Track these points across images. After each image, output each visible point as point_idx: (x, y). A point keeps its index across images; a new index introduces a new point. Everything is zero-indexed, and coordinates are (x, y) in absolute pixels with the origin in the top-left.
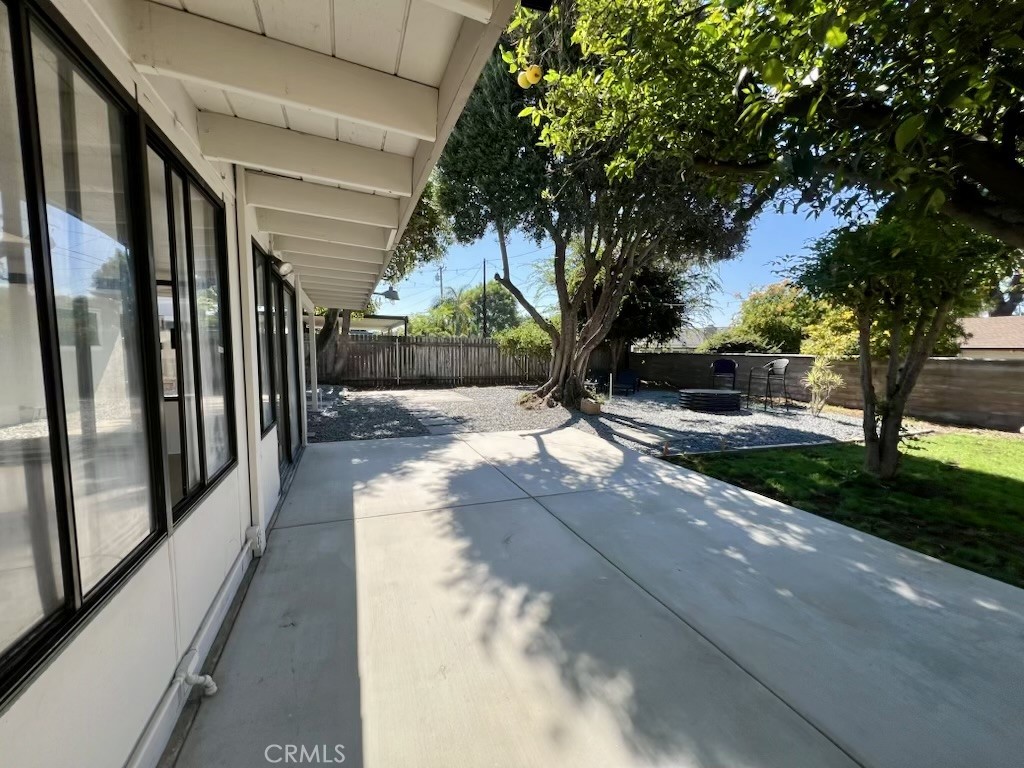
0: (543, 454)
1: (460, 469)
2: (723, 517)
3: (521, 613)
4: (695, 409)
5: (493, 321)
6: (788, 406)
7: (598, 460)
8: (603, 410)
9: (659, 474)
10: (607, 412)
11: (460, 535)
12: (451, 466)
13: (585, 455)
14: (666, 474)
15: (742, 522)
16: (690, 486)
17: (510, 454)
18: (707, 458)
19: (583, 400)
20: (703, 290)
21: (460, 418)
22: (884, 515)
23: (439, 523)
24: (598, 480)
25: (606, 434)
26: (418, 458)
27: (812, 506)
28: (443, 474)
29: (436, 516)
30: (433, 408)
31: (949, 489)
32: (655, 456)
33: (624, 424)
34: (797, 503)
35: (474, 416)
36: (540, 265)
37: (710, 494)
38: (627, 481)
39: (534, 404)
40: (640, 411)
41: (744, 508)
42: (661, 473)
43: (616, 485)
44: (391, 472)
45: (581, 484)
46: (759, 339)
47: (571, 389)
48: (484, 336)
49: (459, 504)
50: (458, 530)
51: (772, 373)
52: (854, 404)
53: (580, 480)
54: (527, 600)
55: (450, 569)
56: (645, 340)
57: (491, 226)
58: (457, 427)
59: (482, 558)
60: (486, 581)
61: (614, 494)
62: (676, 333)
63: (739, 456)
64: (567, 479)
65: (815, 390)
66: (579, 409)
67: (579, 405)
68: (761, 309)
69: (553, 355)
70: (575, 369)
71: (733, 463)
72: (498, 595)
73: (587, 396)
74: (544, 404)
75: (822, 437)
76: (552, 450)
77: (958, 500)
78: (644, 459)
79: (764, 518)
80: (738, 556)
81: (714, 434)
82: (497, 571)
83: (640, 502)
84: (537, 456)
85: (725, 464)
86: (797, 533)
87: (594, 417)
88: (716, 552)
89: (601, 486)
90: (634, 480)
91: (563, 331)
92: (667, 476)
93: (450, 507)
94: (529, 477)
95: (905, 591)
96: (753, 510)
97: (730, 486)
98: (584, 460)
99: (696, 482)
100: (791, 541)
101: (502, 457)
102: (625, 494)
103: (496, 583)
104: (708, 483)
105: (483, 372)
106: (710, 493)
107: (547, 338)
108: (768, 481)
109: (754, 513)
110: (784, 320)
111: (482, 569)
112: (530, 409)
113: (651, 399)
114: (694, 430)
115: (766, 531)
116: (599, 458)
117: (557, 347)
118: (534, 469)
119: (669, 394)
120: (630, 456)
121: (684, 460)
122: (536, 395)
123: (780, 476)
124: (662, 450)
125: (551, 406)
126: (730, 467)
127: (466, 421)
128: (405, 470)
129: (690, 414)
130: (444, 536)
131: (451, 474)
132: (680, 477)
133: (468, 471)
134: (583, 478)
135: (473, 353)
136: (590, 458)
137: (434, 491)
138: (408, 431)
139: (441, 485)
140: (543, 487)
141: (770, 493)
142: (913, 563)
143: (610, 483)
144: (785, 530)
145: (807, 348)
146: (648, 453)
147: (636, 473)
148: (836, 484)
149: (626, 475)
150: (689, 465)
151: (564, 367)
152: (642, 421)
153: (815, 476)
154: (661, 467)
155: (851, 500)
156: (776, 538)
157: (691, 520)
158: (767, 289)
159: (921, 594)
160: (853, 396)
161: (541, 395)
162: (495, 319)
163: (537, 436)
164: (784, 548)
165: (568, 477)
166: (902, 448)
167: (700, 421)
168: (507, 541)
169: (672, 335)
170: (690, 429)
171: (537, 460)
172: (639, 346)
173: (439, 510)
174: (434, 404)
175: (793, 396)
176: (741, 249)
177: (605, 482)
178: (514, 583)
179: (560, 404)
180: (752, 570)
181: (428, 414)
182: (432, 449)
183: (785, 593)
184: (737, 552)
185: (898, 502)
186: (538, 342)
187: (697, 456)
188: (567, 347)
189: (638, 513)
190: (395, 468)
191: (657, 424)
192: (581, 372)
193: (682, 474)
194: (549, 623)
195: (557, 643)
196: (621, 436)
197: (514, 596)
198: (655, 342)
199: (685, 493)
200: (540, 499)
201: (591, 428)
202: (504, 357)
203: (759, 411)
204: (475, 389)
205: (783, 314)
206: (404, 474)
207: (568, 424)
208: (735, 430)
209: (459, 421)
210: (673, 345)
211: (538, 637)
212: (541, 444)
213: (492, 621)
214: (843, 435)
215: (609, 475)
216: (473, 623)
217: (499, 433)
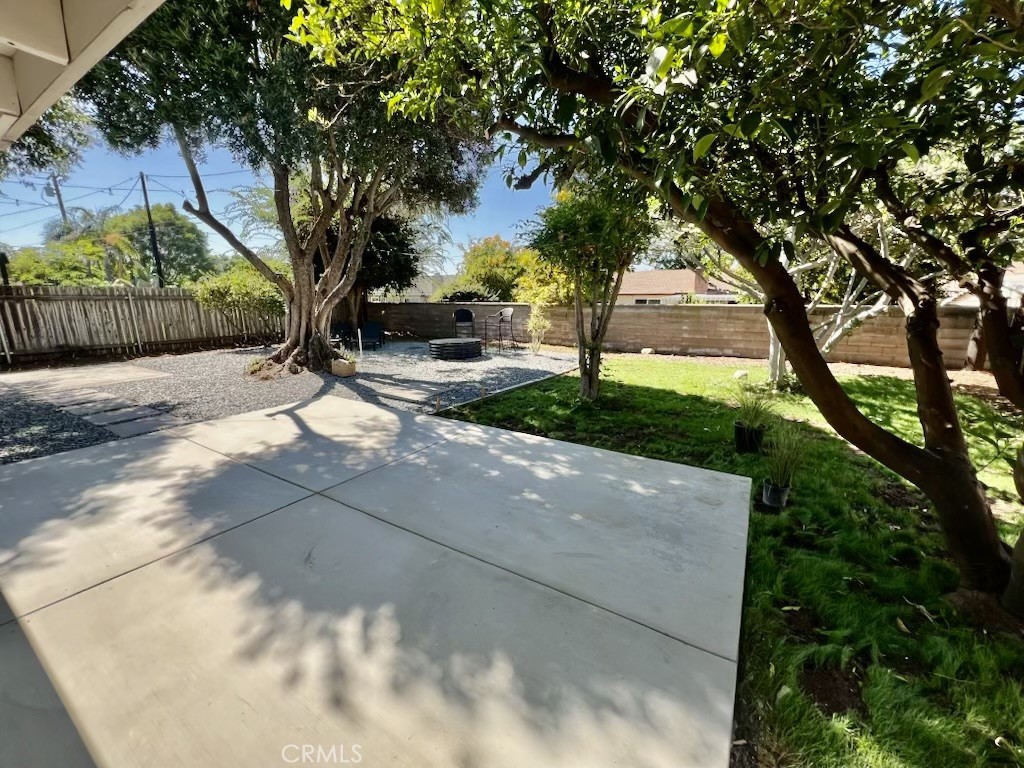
0: (306, 433)
1: (196, 480)
2: (508, 462)
3: (368, 645)
4: (445, 359)
5: (170, 262)
6: (514, 347)
7: (374, 429)
8: (357, 370)
9: (442, 433)
10: (362, 371)
11: (240, 575)
12: (178, 478)
13: (358, 426)
14: (447, 430)
15: (524, 463)
16: (472, 439)
17: (262, 443)
18: (475, 407)
19: (333, 362)
20: (436, 240)
21: (163, 404)
22: (603, 431)
23: (197, 570)
24: (384, 452)
25: (370, 396)
26: (112, 480)
27: (561, 434)
28: (169, 495)
29: (186, 562)
30: (104, 395)
31: (628, 402)
32: (428, 413)
33: (384, 383)
34: (551, 434)
35: (183, 398)
36: (244, 194)
37: (492, 443)
38: (414, 446)
39: (271, 373)
40: (395, 366)
41: (520, 449)
42: (442, 431)
43: (405, 454)
44: (66, 515)
45: (370, 462)
46: (482, 289)
47: (317, 351)
48: (161, 285)
49: (217, 532)
50: (233, 570)
51: (502, 321)
52: (555, 342)
53: (366, 458)
54: (367, 624)
55: (243, 630)
56: (383, 289)
57: (166, 131)
58: (162, 418)
59: (287, 594)
60: (305, 624)
61: (405, 464)
62: (413, 282)
63: (495, 399)
64: (350, 460)
65: (533, 334)
66: (330, 373)
67: (330, 367)
68: (480, 259)
69: (287, 311)
70: (317, 327)
71: (495, 408)
72: (329, 635)
73: (337, 356)
74: (286, 371)
75: (546, 373)
76: (317, 427)
77: (633, 409)
78: (420, 419)
79: (536, 454)
80: (534, 496)
81: (470, 382)
82: (312, 606)
83: (435, 466)
84: (301, 438)
85: (490, 410)
86: (564, 462)
87: (350, 378)
88: (517, 498)
89: (390, 459)
90: (420, 444)
91: (297, 282)
92: (448, 432)
93: (206, 539)
94: (302, 468)
95: (637, 488)
96: (527, 449)
97: (502, 431)
98: (361, 433)
99: (474, 433)
100: (564, 471)
101: (254, 449)
102: (418, 461)
103: (320, 620)
104: (486, 432)
105: (174, 335)
106: (489, 442)
107: (269, 289)
108: (527, 419)
109: (529, 452)
110: (499, 271)
111: (293, 610)
112: (266, 379)
113: (401, 351)
114: (452, 380)
115: (542, 466)
116: (374, 426)
117: (292, 301)
118: (303, 456)
119: (416, 344)
120: (405, 417)
121: (455, 413)
122: (271, 361)
123: (531, 413)
124: (433, 406)
125: (295, 372)
126: (495, 413)
127: (174, 407)
128: (92, 505)
129: (443, 365)
130: (212, 587)
131: (183, 492)
132: (460, 431)
133: (209, 480)
134: (367, 454)
135: (152, 308)
136: (365, 429)
137: (163, 525)
138: (71, 439)
139: (172, 511)
140: (326, 476)
141: (530, 430)
142: (632, 464)
143: (399, 453)
144: (555, 461)
145: (521, 297)
146: (419, 411)
147: (418, 436)
148: (568, 412)
149: (410, 440)
150: (461, 416)
151: (304, 324)
152: (402, 378)
153: (554, 408)
154: (440, 425)
155: (581, 424)
156: (552, 471)
157: (486, 473)
158: (482, 242)
159: (646, 487)
160: (554, 336)
161: (278, 359)
162: (174, 259)
163: (290, 413)
164: (560, 477)
165: (349, 457)
166: (601, 377)
167: (454, 370)
168: (308, 559)
169: (409, 285)
170: (448, 379)
171: (303, 444)
172: (376, 296)
173: (187, 551)
174: (101, 389)
175: (517, 339)
176: (472, 205)
177: (393, 453)
178: (342, 610)
179: (305, 369)
180: (548, 506)
181: (99, 406)
182: (131, 461)
183: (577, 517)
184: (532, 492)
185: (607, 418)
186: (257, 294)
187: (464, 406)
188: (304, 302)
189: (438, 479)
190: (70, 507)
191: (417, 379)
192: (325, 330)
193: (460, 427)
194: (405, 641)
195: (421, 658)
196: (386, 396)
197: (349, 627)
198: (393, 291)
199: (470, 446)
200: (326, 493)
201: (351, 392)
202: (207, 313)
203: (496, 355)
204: (167, 358)
205: (497, 265)
206: (93, 512)
207: (322, 392)
208: (484, 376)
209: (162, 409)
210: (411, 295)
211: (397, 664)
212: (299, 422)
213: (338, 674)
214: (557, 369)
215: (393, 444)
216: (312, 690)
217: (234, 417)
